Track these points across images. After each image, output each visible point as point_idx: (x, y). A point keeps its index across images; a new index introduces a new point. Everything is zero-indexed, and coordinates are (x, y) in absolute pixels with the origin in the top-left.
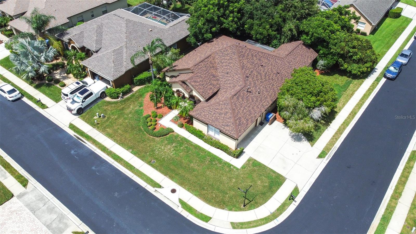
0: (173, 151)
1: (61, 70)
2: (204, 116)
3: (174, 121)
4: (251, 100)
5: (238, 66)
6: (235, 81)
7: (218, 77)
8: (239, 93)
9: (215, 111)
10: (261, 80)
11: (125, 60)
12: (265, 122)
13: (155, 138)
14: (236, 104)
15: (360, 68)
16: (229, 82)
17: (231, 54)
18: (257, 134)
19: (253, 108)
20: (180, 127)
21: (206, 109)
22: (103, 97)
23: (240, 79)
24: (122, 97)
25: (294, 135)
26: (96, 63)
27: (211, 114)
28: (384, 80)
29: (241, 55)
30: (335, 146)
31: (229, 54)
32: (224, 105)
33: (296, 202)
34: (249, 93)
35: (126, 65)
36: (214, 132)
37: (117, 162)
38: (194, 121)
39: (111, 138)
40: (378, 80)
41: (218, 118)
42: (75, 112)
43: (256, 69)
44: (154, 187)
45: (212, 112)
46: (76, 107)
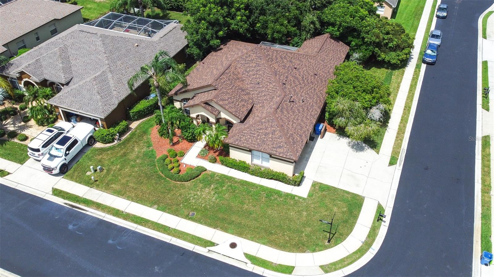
0: (214, 194)
1: (13, 118)
2: (245, 142)
3: (201, 156)
4: (297, 111)
5: (270, 73)
6: (271, 91)
7: (247, 90)
8: (281, 105)
9: (257, 132)
10: (300, 86)
11: (114, 89)
12: (315, 136)
13: (184, 183)
14: (283, 119)
15: (398, 56)
16: (263, 94)
17: (256, 59)
18: (311, 152)
19: (302, 120)
20: (213, 163)
21: (246, 132)
22: (91, 143)
23: (276, 89)
24: (118, 140)
25: (353, 145)
26: (72, 99)
27: (254, 137)
28: (424, 66)
29: (269, 59)
30: (402, 148)
31: (254, 59)
32: (268, 123)
33: (385, 222)
34: (292, 103)
35: (117, 95)
36: (261, 159)
37: (142, 225)
38: (231, 151)
39: (122, 195)
40: (418, 67)
41: (265, 139)
42: (57, 171)
43: (291, 73)
44: (205, 247)
45: (254, 135)
46: (56, 164)
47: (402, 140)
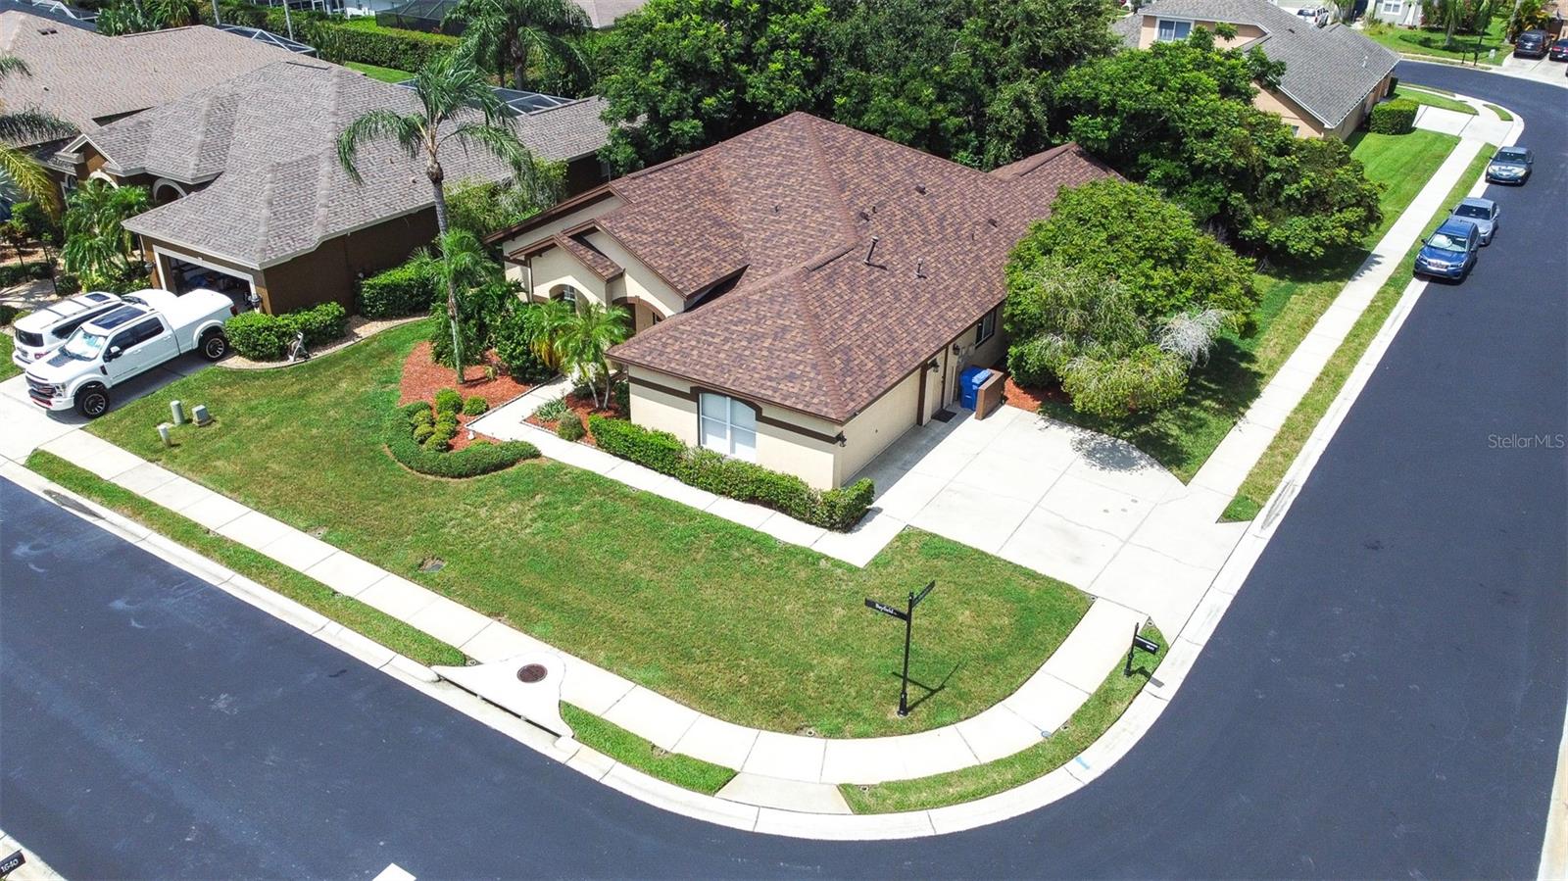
0: (534, 520)
1: (35, 283)
2: (677, 357)
3: (543, 418)
4: (888, 294)
5: (823, 182)
6: (813, 233)
7: (735, 226)
8: (831, 264)
9: (727, 329)
10: (923, 237)
11: (323, 201)
12: (958, 409)
13: (450, 479)
14: (826, 299)
15: (1318, 229)
16: (785, 240)
17: (788, 145)
18: (928, 449)
19: (901, 322)
20: (570, 439)
21: (689, 328)
22: (213, 352)
23: (833, 225)
24: (300, 355)
25: (1094, 449)
27: (710, 344)
28: (1416, 288)
29: (830, 148)
30: (1287, 478)
31: (778, 146)
32: (768, 305)
33: (1159, 684)
34: (877, 269)
35: (327, 217)
36: (728, 432)
37: (249, 575)
38: (633, 398)
39: (232, 491)
40: (1395, 284)
41: (747, 353)
42: (63, 402)
43: (900, 197)
44: (429, 664)
45: (713, 338)
46: (72, 376)
47: (1289, 457)
